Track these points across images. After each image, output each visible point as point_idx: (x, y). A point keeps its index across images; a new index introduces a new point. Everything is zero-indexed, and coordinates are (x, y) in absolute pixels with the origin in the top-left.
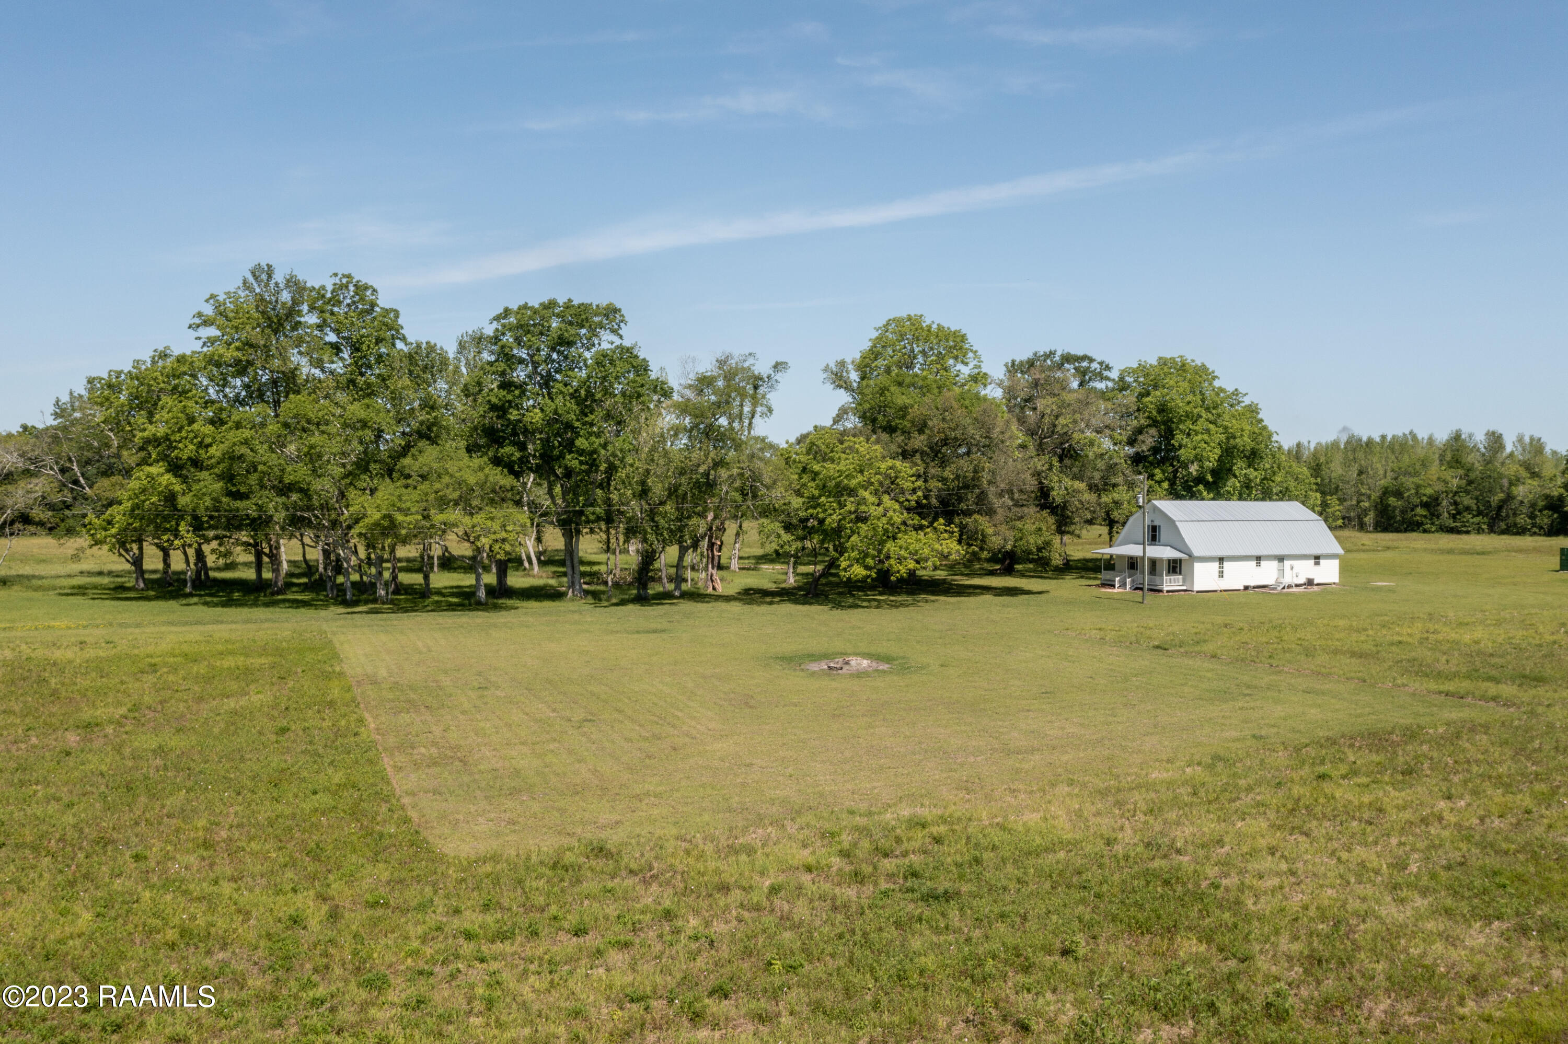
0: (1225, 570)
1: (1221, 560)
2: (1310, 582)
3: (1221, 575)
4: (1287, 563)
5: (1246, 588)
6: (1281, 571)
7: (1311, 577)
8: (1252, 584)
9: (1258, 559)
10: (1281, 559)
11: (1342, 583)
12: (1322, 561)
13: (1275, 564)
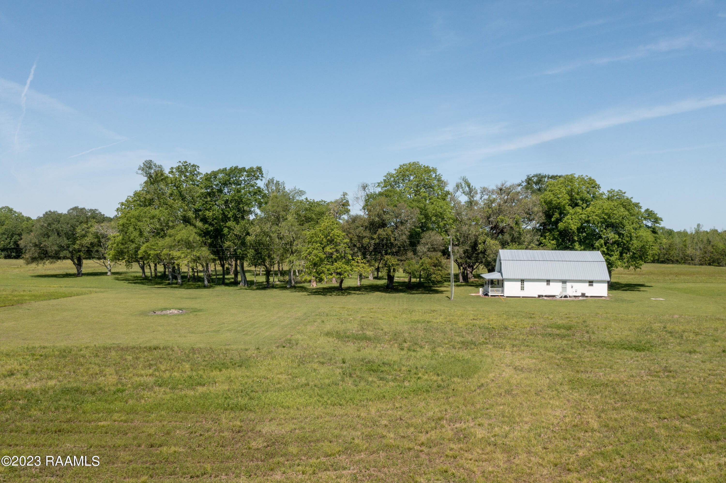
0: (525, 286)
1: (522, 281)
2: (583, 295)
3: (522, 288)
4: (569, 285)
5: (539, 296)
6: (564, 289)
7: (584, 292)
8: (544, 294)
9: (548, 281)
10: (564, 282)
11: (608, 296)
12: (594, 284)
13: (560, 284)
